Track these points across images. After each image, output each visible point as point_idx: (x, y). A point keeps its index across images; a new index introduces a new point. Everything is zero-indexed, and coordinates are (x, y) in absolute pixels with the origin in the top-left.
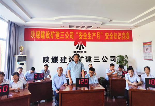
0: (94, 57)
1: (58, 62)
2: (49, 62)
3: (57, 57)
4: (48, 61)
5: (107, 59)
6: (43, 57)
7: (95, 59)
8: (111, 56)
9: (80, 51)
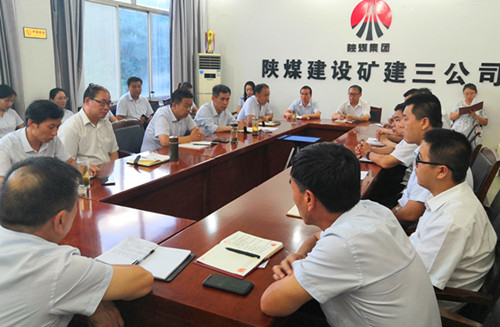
0: (417, 65)
1: (300, 77)
2: (277, 76)
3: (299, 62)
4: (277, 72)
5: (466, 73)
6: (264, 61)
7: (418, 73)
8: (483, 64)
9: (369, 43)
